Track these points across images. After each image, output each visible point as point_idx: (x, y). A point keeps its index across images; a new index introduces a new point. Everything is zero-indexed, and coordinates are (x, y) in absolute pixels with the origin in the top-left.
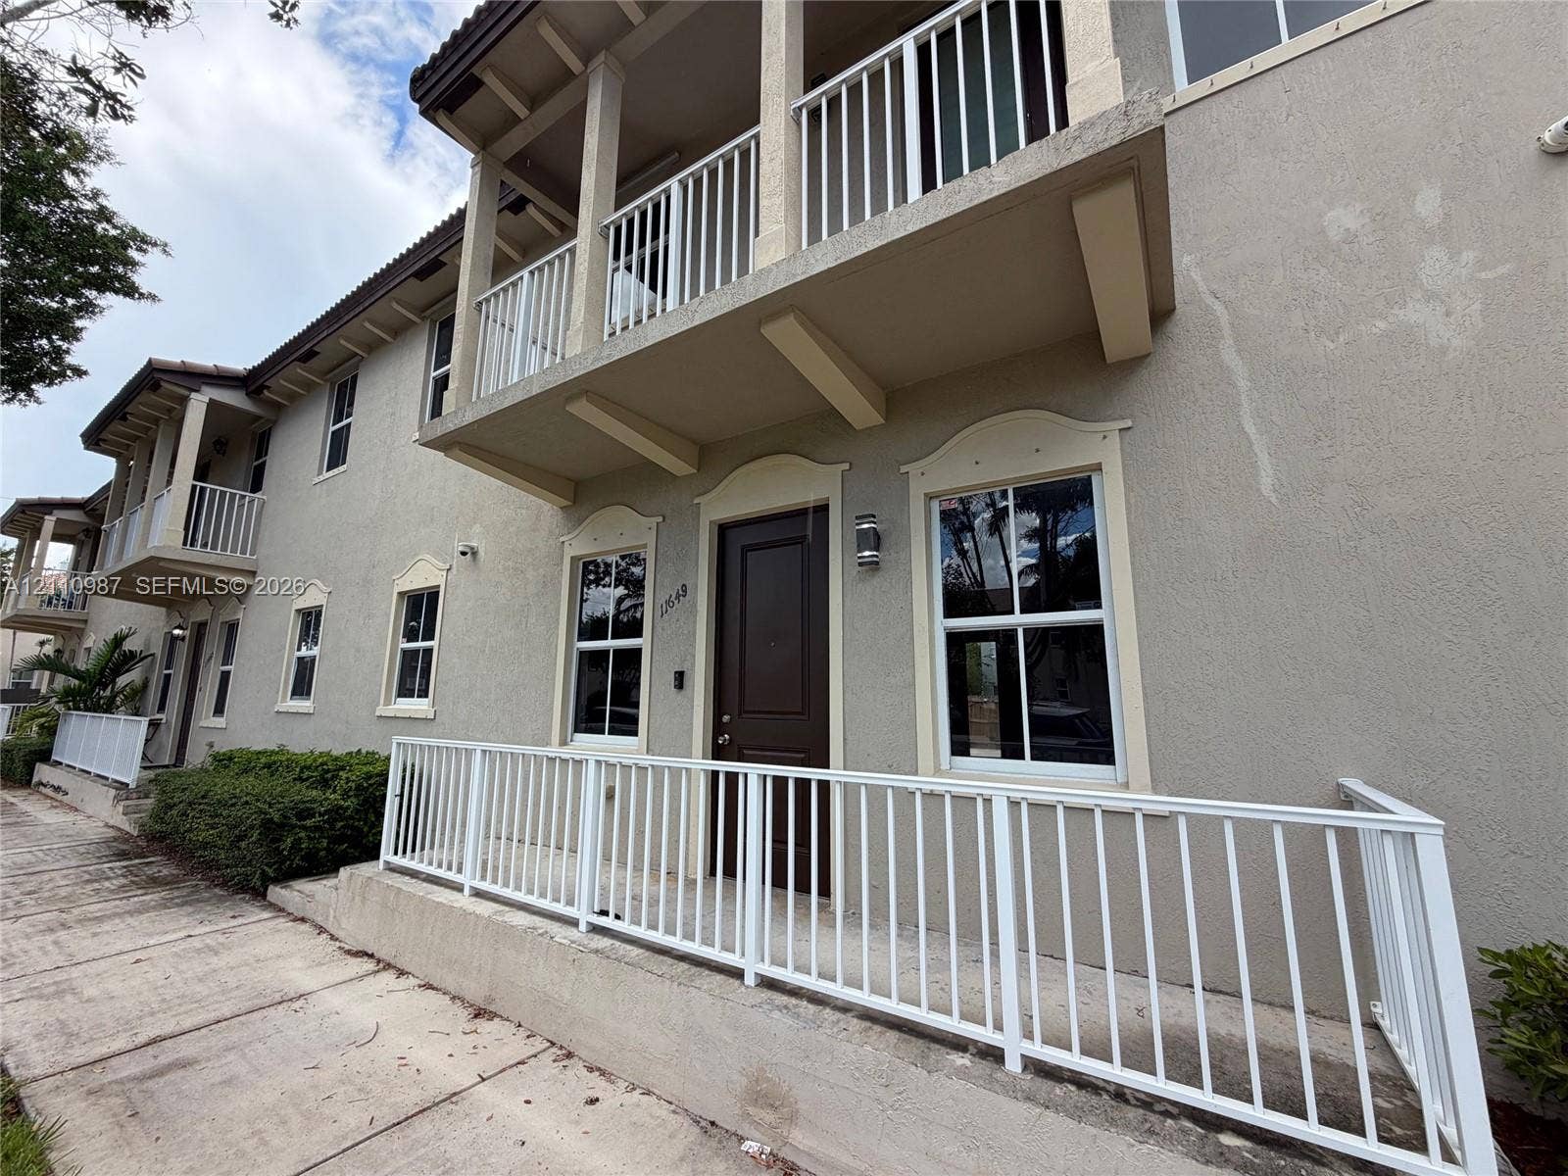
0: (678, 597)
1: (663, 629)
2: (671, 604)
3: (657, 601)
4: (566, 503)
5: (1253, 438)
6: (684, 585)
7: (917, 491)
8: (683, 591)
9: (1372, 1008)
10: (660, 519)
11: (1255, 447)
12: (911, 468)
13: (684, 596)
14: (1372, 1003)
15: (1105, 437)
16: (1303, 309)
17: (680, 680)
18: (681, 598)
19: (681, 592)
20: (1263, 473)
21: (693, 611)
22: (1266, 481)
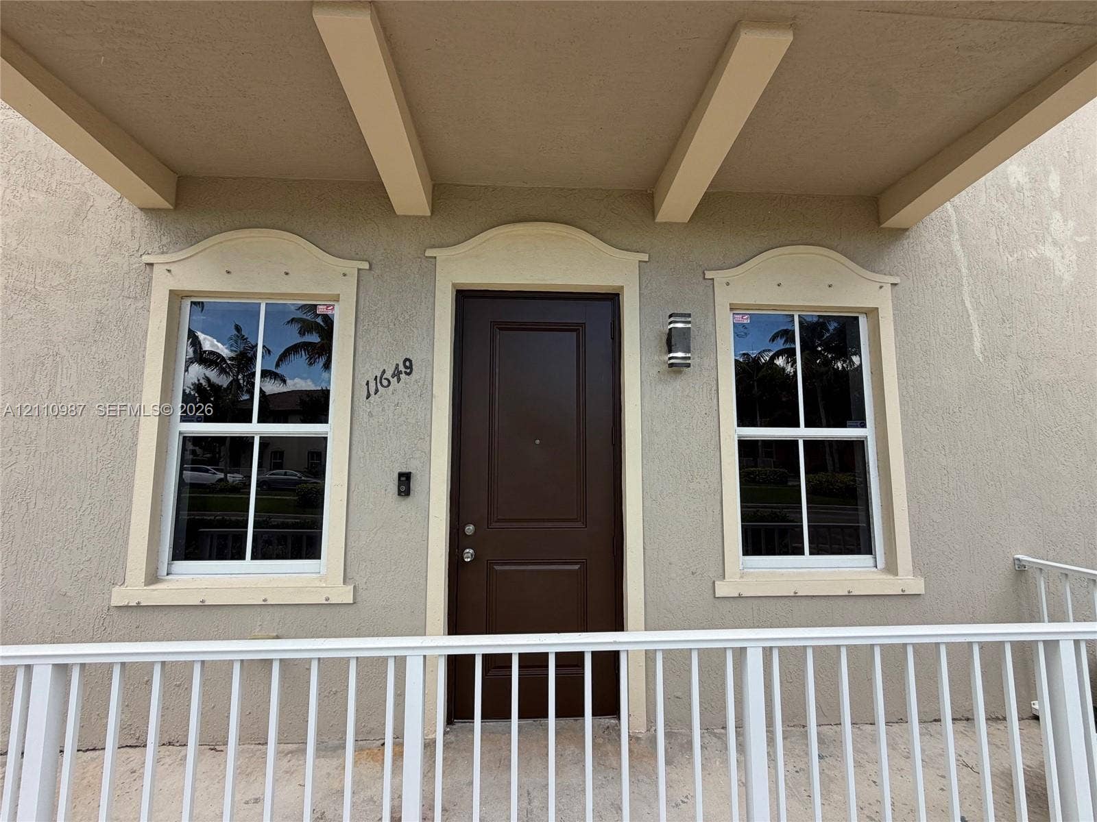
0: (397, 374)
1: (370, 415)
2: (385, 383)
3: (359, 376)
4: (159, 201)
5: (970, 311)
6: (407, 360)
7: (723, 300)
8: (406, 367)
9: (1033, 706)
10: (366, 266)
11: (971, 318)
12: (718, 276)
13: (408, 374)
14: (1032, 702)
15: (881, 287)
16: (996, 228)
17: (405, 483)
18: (403, 376)
19: (401, 368)
20: (976, 339)
21: (426, 394)
22: (977, 345)
